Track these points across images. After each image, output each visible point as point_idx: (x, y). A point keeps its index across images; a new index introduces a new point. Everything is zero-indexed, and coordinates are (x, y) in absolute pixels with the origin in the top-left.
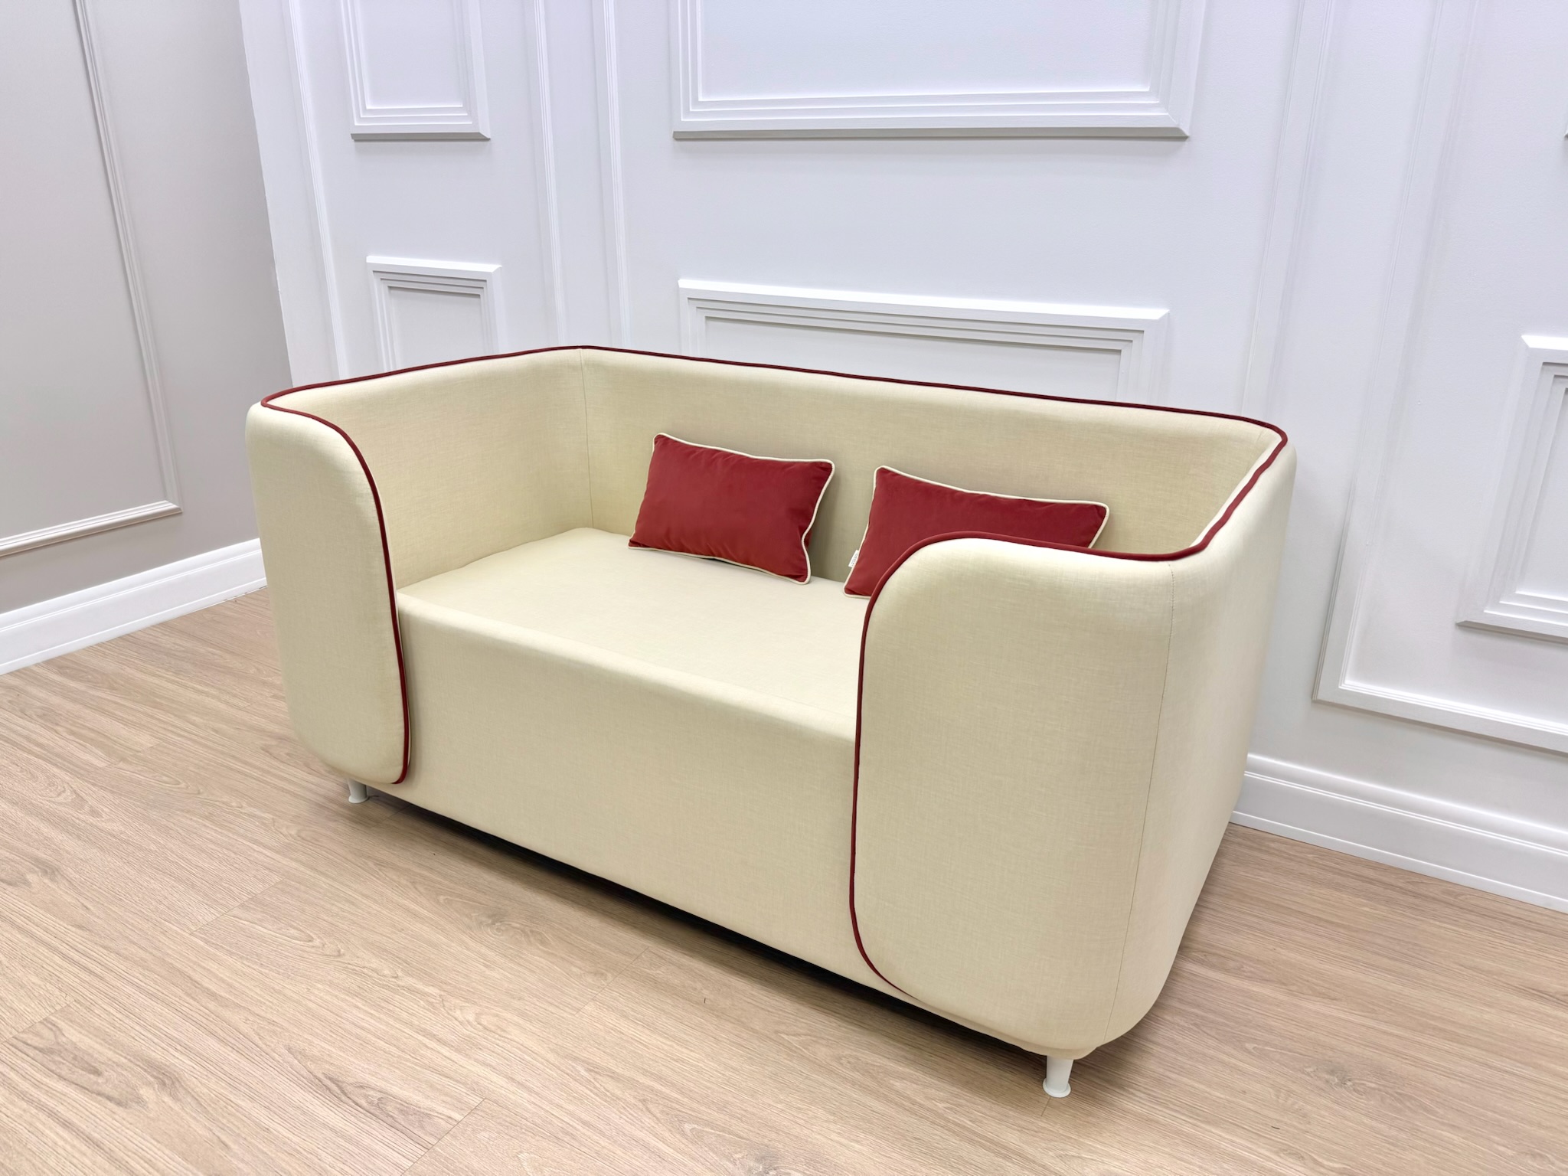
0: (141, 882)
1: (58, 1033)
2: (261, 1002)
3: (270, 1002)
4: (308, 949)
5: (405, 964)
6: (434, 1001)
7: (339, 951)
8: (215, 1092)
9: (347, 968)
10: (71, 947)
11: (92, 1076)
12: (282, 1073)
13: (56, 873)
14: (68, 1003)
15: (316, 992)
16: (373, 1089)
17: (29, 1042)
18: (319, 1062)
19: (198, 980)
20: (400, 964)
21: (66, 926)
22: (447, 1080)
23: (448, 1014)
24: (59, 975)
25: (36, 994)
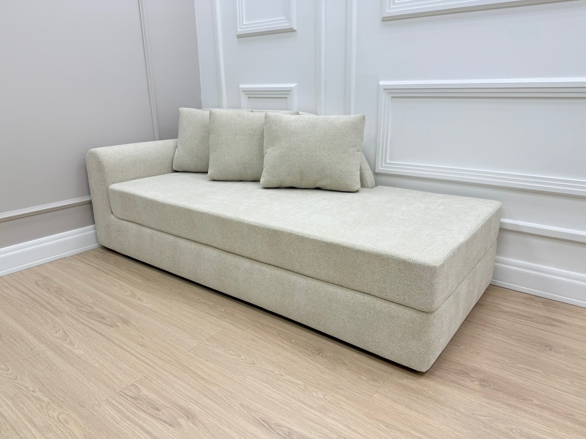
0: (164, 328)
1: (139, 390)
2: (224, 382)
3: (228, 383)
4: (240, 360)
5: (284, 369)
6: (302, 387)
7: (254, 362)
8: (212, 423)
9: (258, 369)
10: (139, 354)
11: (156, 411)
12: (241, 416)
13: (128, 322)
14: (141, 378)
15: (248, 380)
16: (284, 427)
17: (127, 394)
18: (256, 412)
19: (195, 371)
20: (282, 369)
21: (135, 344)
22: (318, 425)
23: (310, 394)
24: (136, 365)
25: (127, 373)
